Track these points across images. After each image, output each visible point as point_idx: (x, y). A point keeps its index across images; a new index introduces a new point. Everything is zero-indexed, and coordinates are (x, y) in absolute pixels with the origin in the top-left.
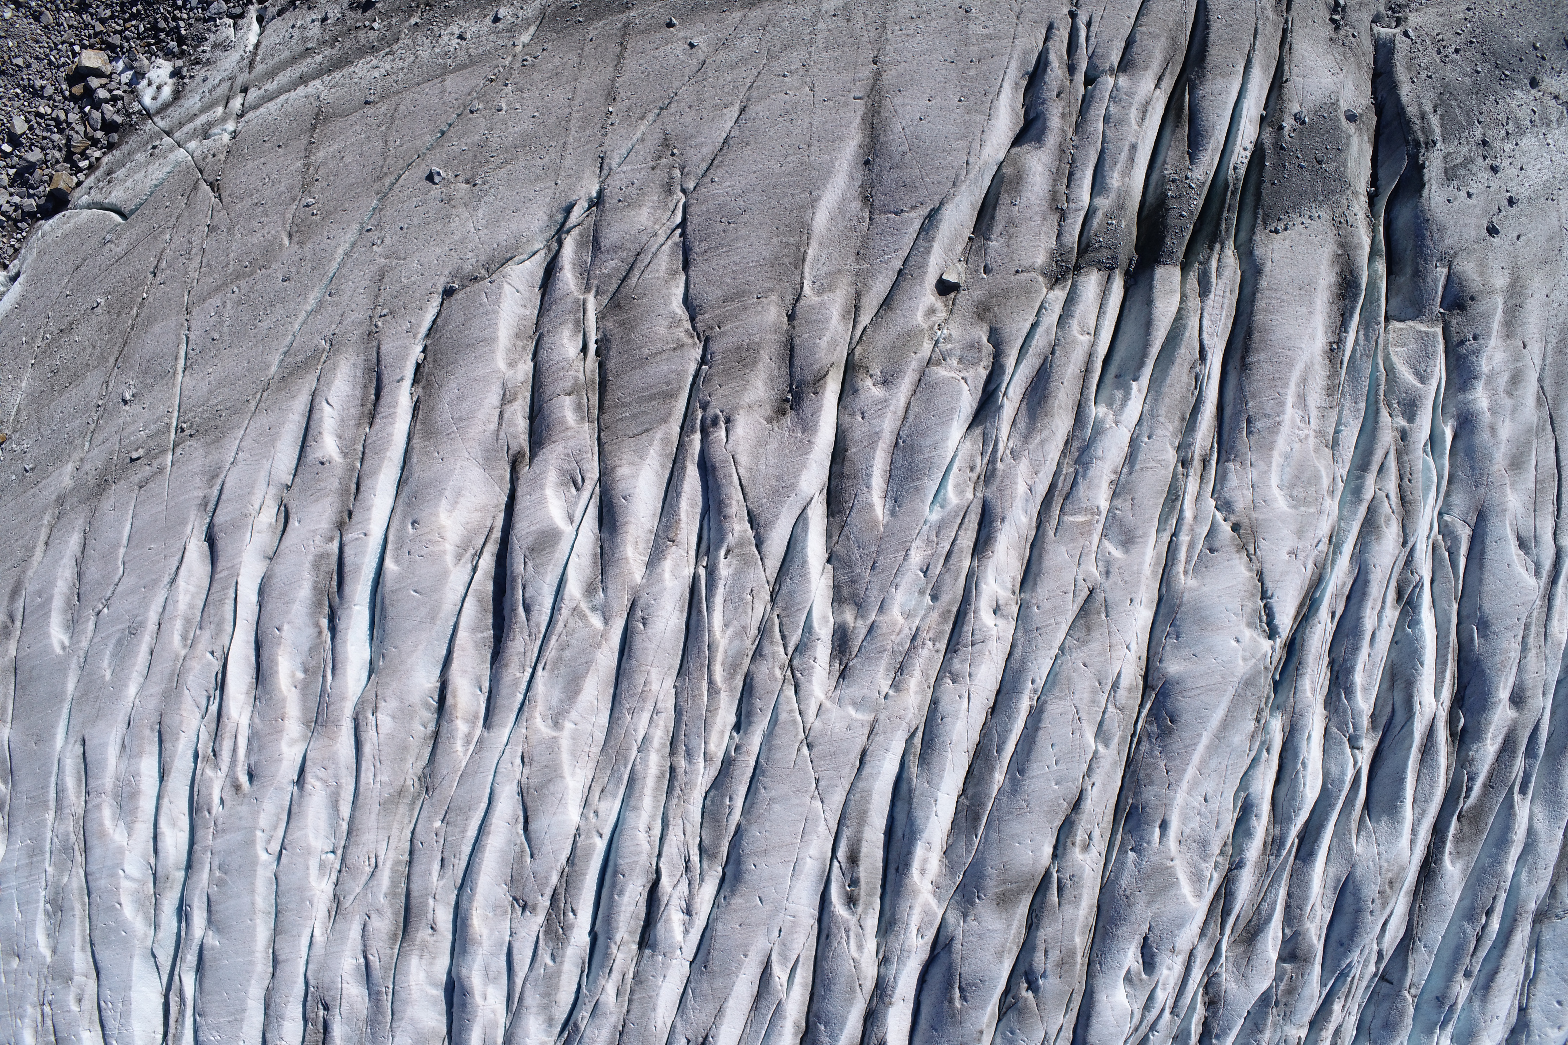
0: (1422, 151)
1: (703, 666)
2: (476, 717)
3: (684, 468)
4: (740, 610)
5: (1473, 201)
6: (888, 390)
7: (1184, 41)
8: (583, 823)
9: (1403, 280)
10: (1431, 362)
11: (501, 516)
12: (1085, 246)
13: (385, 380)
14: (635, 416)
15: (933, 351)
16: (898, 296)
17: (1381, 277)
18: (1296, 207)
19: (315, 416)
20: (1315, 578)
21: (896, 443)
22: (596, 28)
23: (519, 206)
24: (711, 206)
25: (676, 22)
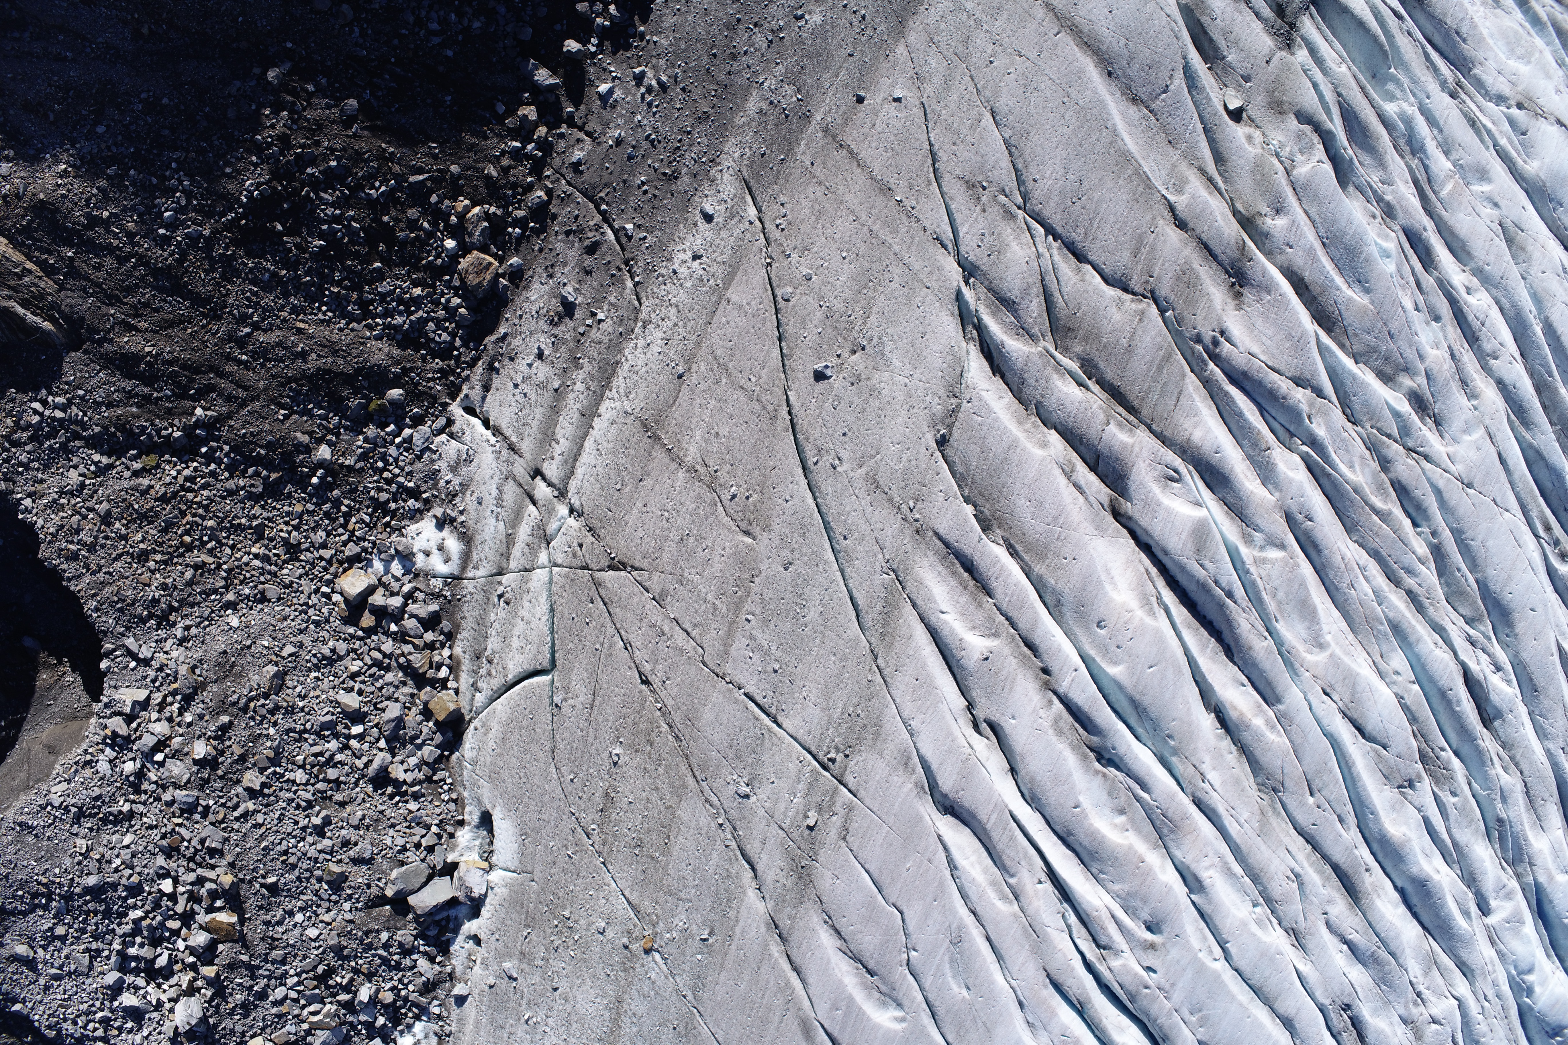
1: (1363, 508)
2: (1259, 706)
3: (1227, 394)
4: (1350, 448)
6: (1286, 214)
8: (1396, 689)
11: (1143, 556)
12: (1279, 10)
13: (967, 553)
14: (1162, 393)
15: (1281, 162)
16: (1223, 146)
19: (945, 633)
21: (1324, 244)
22: (804, 153)
23: (921, 329)
24: (1056, 199)
25: (862, 94)
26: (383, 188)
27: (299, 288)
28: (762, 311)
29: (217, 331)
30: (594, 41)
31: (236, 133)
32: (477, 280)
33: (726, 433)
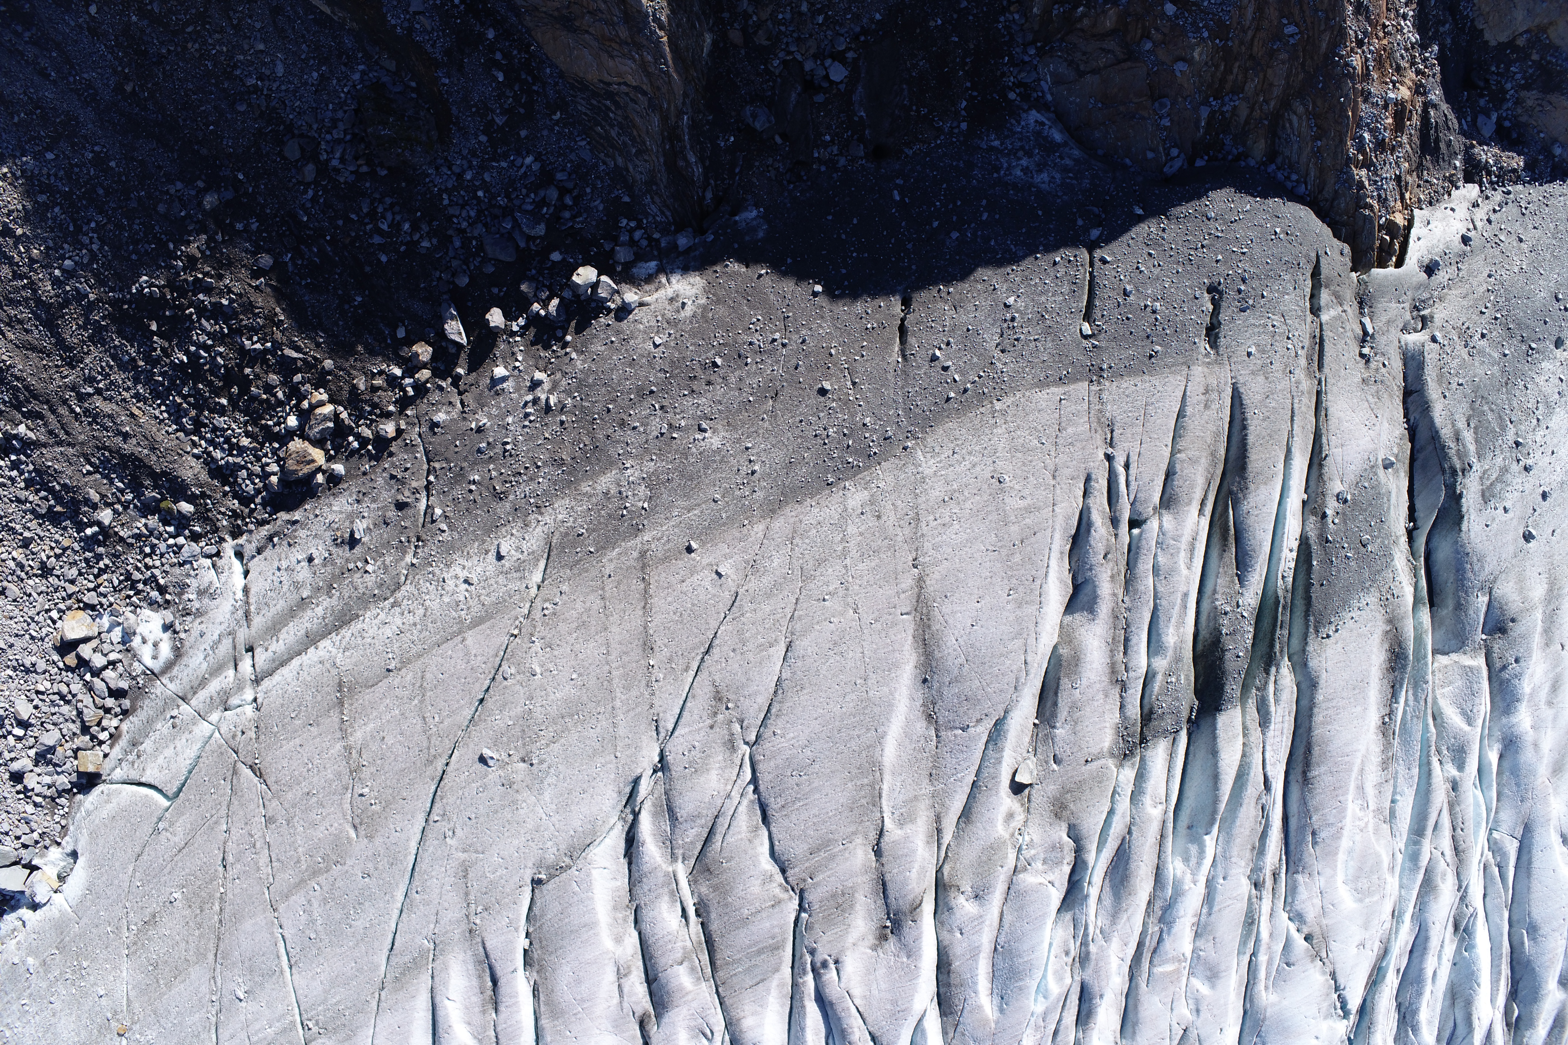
0: (1459, 480)
3: (803, 1007)
5: (1510, 515)
6: (981, 905)
7: (1222, 452)
9: (1446, 611)
10: (1477, 701)
12: (1147, 716)
13: (499, 972)
14: (748, 970)
15: (1018, 858)
16: (977, 808)
17: (1426, 631)
18: (1345, 604)
19: (440, 1013)
20: (1382, 952)
21: (995, 949)
22: (611, 560)
23: (585, 786)
24: (779, 761)
25: (694, 545)
26: (258, 346)
27: (149, 380)
28: (481, 671)
29: (66, 377)
30: (521, 321)
31: (157, 228)
32: (295, 467)
33: (390, 743)
